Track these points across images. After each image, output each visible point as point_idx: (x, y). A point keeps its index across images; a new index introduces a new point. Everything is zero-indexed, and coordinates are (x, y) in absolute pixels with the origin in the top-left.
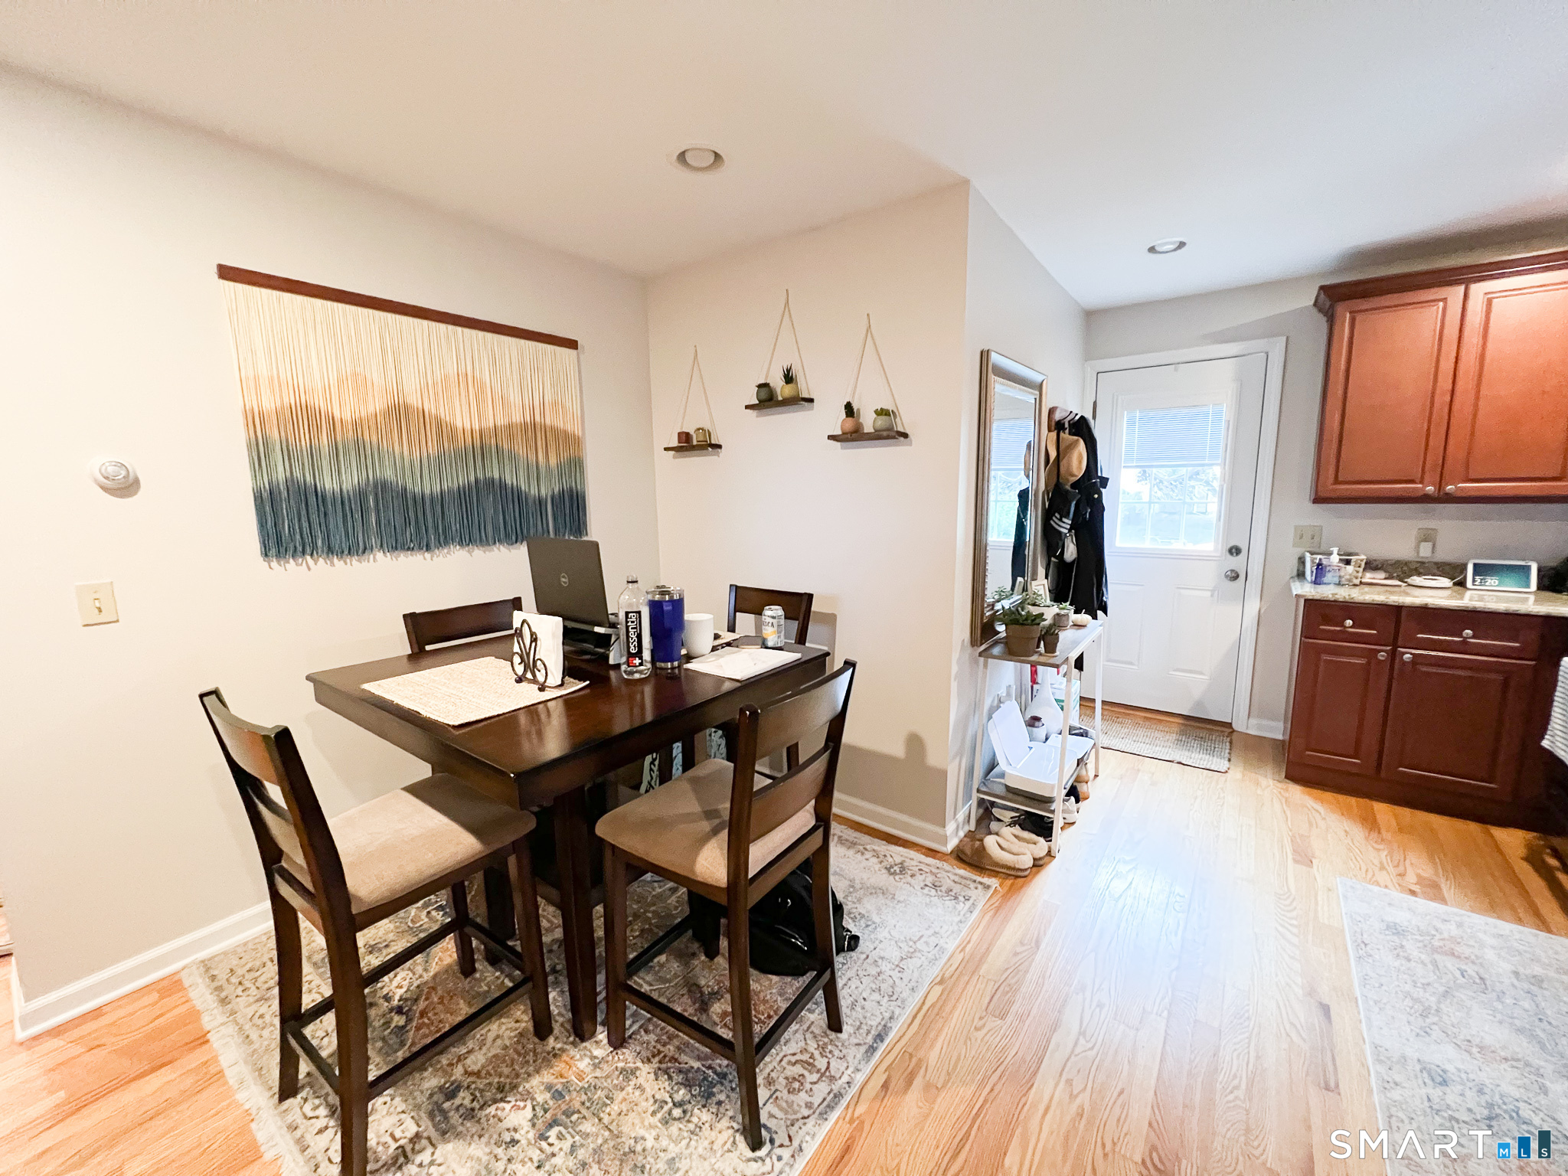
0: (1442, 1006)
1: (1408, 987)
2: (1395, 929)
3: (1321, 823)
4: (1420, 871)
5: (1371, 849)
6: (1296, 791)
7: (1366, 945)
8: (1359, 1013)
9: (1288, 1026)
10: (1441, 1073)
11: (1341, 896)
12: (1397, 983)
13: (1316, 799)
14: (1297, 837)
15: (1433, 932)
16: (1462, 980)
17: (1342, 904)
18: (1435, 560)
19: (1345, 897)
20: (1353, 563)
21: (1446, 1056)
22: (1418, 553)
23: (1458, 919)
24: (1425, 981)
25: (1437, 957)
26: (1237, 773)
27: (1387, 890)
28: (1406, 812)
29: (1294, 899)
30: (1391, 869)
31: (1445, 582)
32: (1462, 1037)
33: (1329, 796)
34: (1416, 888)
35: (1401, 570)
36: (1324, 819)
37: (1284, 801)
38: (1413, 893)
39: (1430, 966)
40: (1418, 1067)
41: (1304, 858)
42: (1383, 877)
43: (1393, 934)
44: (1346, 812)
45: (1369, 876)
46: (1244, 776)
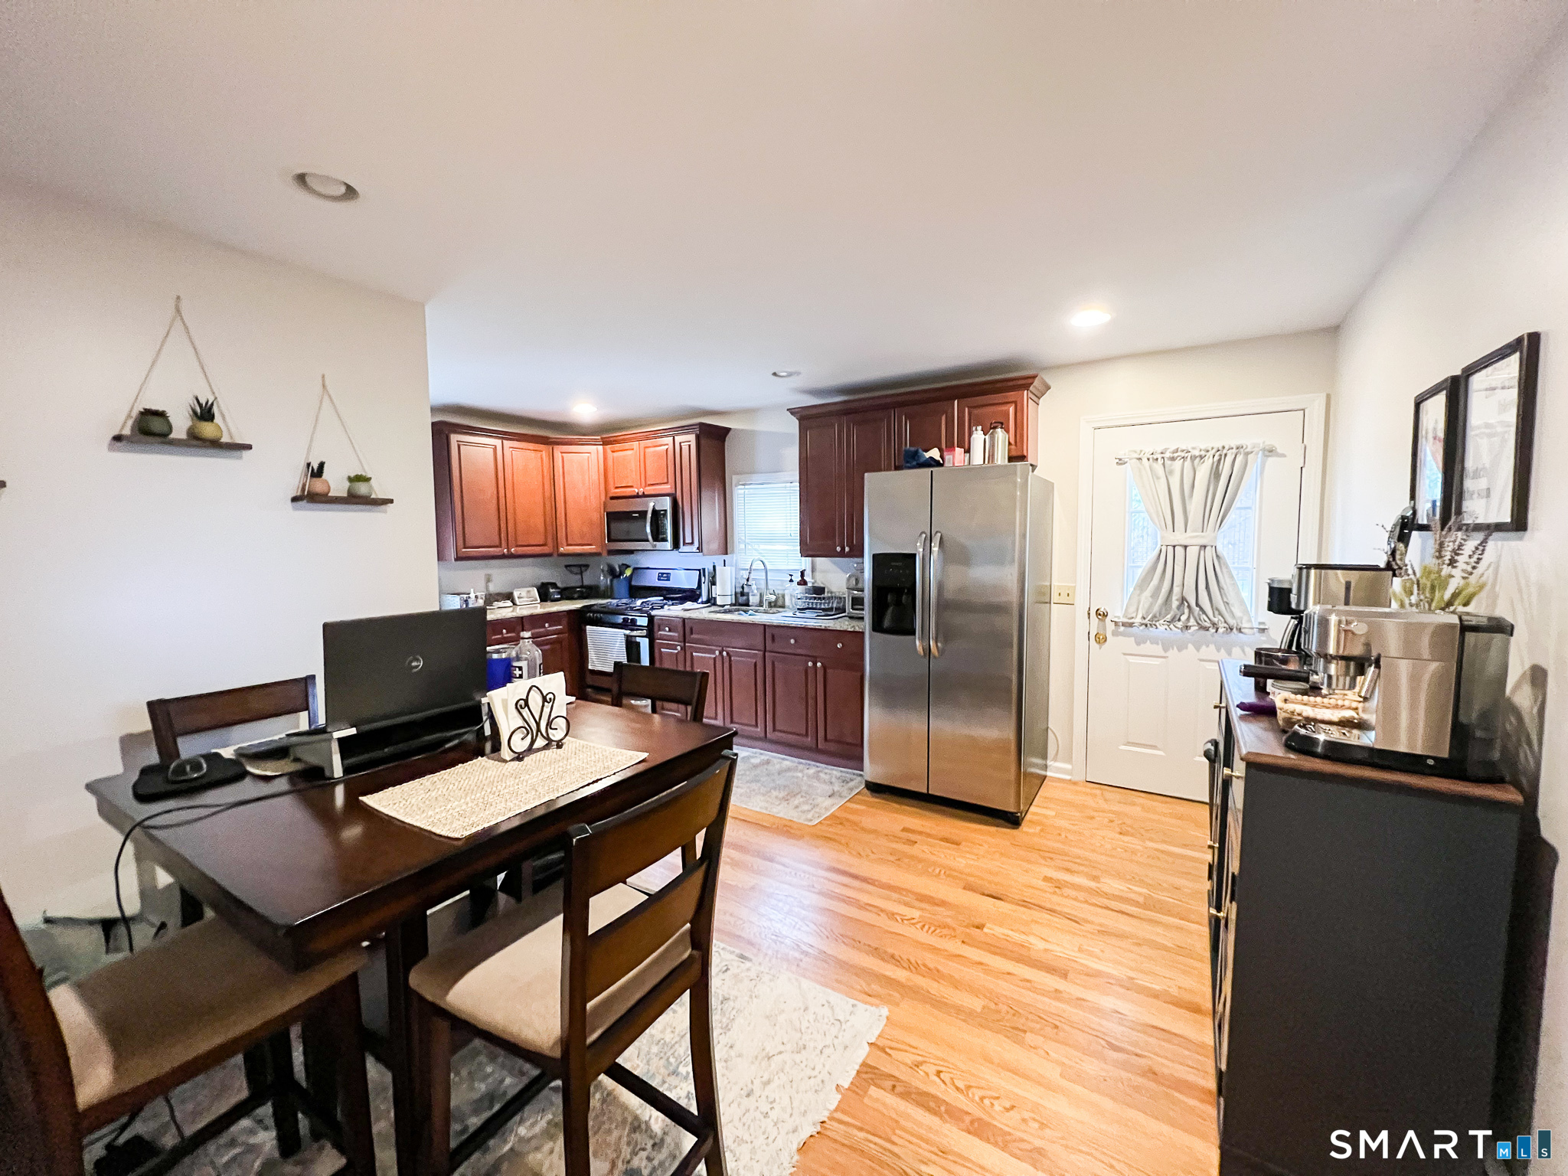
18: (501, 592)
22: (487, 588)
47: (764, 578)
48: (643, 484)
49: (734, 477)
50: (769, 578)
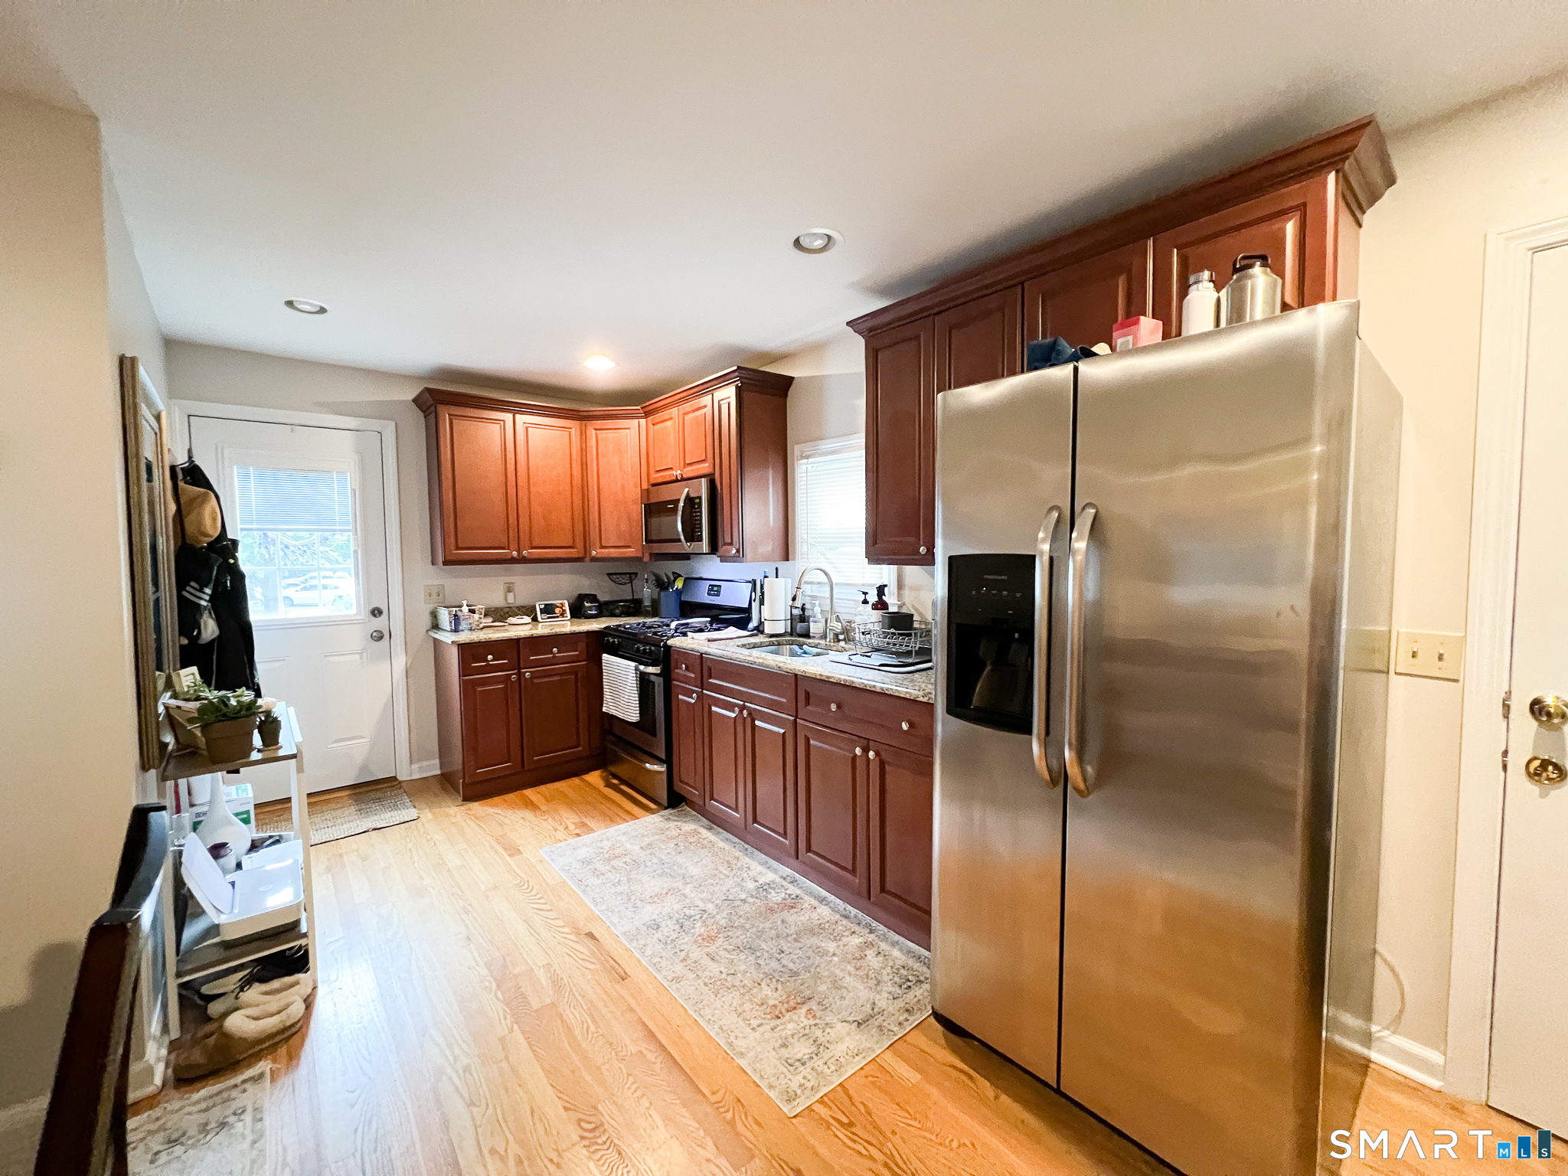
0: (631, 888)
1: (613, 890)
2: (586, 862)
3: (506, 821)
4: (572, 820)
5: (541, 821)
6: (475, 806)
7: (581, 881)
8: (606, 923)
9: (581, 962)
10: (653, 922)
11: (550, 862)
12: (608, 892)
13: (492, 806)
14: (499, 838)
15: (602, 851)
16: (628, 868)
17: (553, 865)
18: (517, 605)
19: (553, 860)
20: (477, 612)
21: (649, 912)
22: (506, 600)
23: (604, 836)
24: (617, 881)
25: (612, 863)
26: (427, 815)
27: (567, 842)
28: (542, 788)
29: (528, 881)
30: (559, 827)
31: (528, 619)
32: (648, 897)
33: (496, 799)
34: (577, 831)
35: (500, 614)
36: (505, 817)
37: (473, 818)
38: (578, 835)
39: (613, 871)
40: (645, 928)
41: (513, 851)
42: (560, 835)
43: (588, 865)
44: (513, 805)
45: (553, 839)
46: (433, 814)
47: (828, 595)
48: (682, 463)
49: (796, 447)
50: (835, 596)
